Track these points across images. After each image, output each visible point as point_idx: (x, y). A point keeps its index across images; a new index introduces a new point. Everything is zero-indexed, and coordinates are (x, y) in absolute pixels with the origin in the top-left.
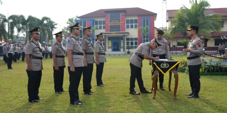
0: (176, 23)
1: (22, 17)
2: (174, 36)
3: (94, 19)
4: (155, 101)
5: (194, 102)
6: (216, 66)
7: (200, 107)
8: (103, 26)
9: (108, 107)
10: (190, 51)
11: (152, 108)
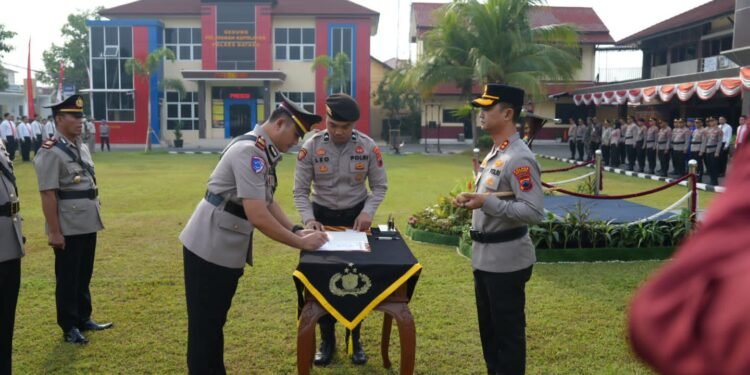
0: (439, 47)
3: (161, 21)
6: (570, 225)
8: (195, 47)
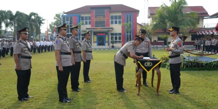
0: (157, 19)
1: (10, 12)
2: (155, 32)
3: (80, 15)
4: (139, 97)
5: (175, 97)
6: (194, 62)
7: (181, 103)
8: (89, 21)
9: (95, 105)
10: (171, 51)
11: (137, 104)
